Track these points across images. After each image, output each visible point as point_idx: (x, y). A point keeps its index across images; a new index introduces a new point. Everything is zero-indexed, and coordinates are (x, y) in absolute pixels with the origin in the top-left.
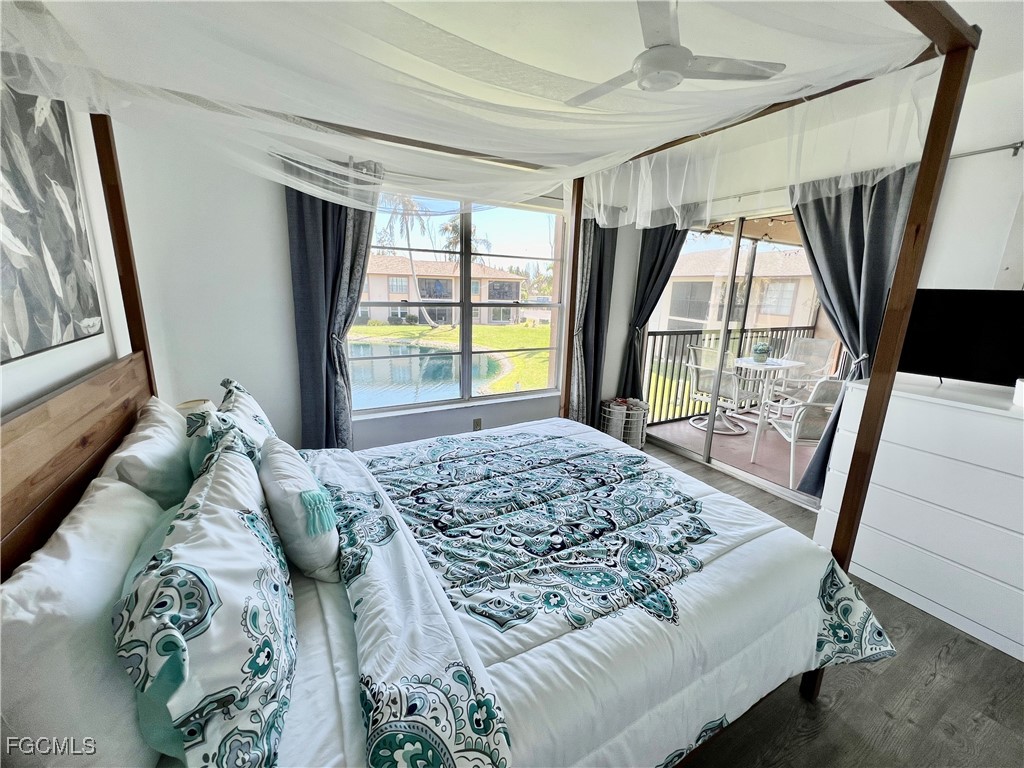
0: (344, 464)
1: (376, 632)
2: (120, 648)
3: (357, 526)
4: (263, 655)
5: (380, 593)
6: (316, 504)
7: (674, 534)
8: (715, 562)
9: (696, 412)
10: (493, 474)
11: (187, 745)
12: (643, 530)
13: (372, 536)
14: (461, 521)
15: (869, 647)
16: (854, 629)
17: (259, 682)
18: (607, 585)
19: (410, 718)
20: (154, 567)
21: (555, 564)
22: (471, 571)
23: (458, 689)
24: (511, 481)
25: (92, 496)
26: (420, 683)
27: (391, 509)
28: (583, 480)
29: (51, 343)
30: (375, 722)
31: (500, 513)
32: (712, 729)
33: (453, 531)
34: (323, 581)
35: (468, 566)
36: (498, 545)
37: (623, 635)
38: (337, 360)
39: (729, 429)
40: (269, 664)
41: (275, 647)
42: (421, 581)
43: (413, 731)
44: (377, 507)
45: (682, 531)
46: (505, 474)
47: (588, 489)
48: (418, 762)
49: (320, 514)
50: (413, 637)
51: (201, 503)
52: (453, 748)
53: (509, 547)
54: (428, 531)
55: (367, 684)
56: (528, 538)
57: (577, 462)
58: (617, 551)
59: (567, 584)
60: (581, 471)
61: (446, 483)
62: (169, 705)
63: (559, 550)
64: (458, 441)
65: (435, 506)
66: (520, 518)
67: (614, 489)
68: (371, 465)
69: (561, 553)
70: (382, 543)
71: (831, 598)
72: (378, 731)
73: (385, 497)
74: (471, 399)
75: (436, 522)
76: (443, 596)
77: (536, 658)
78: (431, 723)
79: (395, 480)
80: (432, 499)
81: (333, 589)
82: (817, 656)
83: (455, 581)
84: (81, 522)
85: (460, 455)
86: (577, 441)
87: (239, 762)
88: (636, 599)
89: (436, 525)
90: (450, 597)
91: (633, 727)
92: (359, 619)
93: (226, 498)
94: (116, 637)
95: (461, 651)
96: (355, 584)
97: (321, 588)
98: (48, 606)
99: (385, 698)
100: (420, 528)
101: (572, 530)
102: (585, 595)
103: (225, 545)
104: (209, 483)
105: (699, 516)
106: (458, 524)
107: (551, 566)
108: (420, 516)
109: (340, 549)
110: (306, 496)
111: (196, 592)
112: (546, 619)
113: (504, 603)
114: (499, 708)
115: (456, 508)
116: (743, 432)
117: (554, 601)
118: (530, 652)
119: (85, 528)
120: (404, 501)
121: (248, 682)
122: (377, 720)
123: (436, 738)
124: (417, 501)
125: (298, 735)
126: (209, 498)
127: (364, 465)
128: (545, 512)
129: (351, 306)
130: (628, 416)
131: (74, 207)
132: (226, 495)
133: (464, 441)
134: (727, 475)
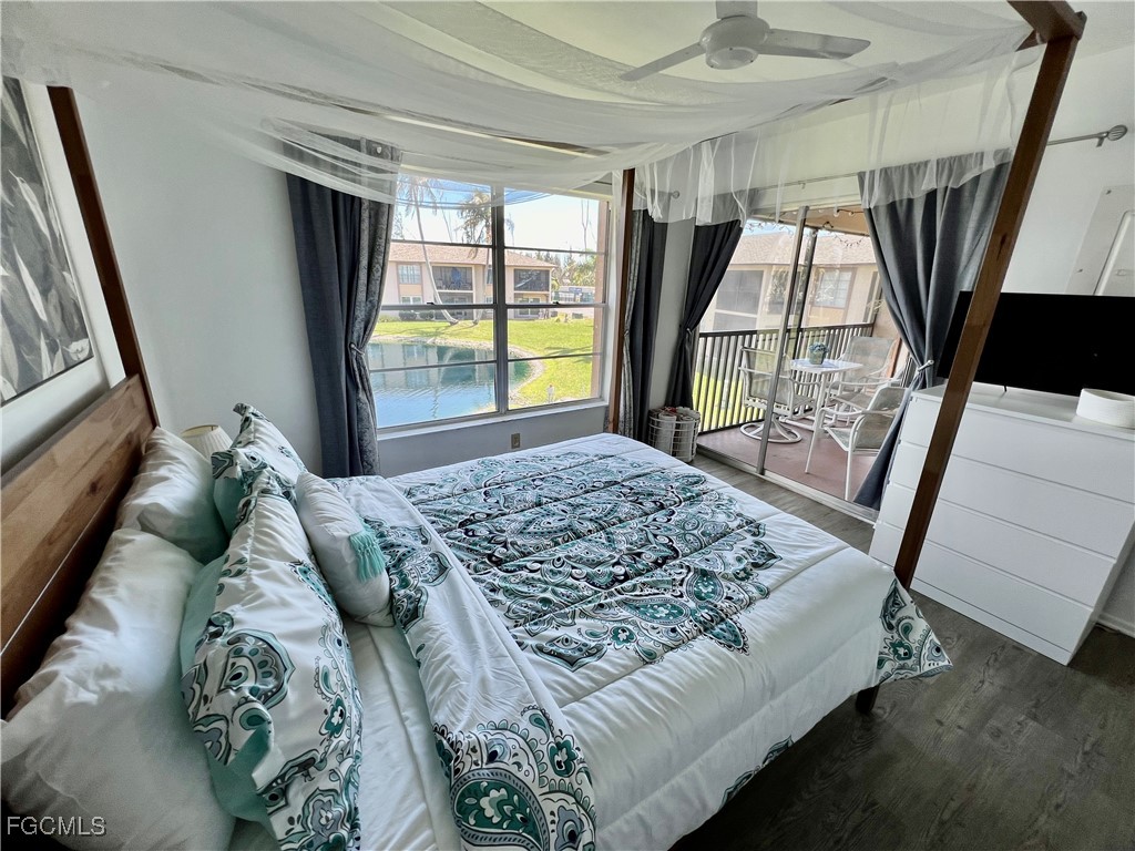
0: (382, 495)
1: (445, 679)
2: (196, 723)
3: (407, 566)
4: (337, 714)
5: (443, 638)
6: (365, 547)
7: (739, 560)
8: (783, 587)
9: (748, 419)
10: (544, 500)
11: (271, 810)
12: (707, 557)
13: (425, 576)
14: (516, 553)
15: (927, 663)
16: (914, 646)
17: (336, 741)
18: (675, 616)
19: (492, 765)
20: (217, 635)
21: (620, 597)
22: (533, 608)
23: (536, 733)
24: (564, 508)
25: (118, 552)
26: (497, 729)
27: (440, 543)
28: (641, 503)
29: (42, 376)
30: (457, 771)
31: (557, 544)
32: (778, 750)
33: (509, 565)
34: (376, 626)
35: (529, 603)
36: (558, 579)
37: (694, 667)
38: (357, 373)
39: (781, 437)
40: (343, 722)
41: (346, 705)
42: (483, 623)
43: (496, 777)
44: (425, 542)
45: (747, 556)
46: (557, 500)
47: (647, 514)
48: (505, 807)
49: (370, 557)
50: (483, 682)
51: (247, 556)
52: (537, 791)
53: (570, 581)
54: (482, 566)
55: (442, 733)
56: (590, 570)
57: (632, 483)
58: (683, 580)
59: (635, 618)
60: (638, 493)
61: (495, 512)
62: (254, 775)
63: (622, 582)
64: (502, 464)
65: (486, 539)
66: (578, 548)
67: (673, 513)
68: (409, 494)
69: (625, 585)
70: (436, 582)
71: (893, 617)
72: (462, 780)
73: (431, 530)
74: (509, 412)
75: (490, 557)
76: (508, 636)
77: (609, 696)
78: (514, 769)
79: (439, 511)
80: (482, 531)
81: (391, 634)
82: (877, 674)
83: (517, 620)
84: (116, 585)
85: (506, 479)
86: (630, 460)
87: (323, 821)
88: (706, 630)
89: (490, 560)
90: (515, 637)
91: (705, 756)
92: (423, 667)
93: (274, 550)
94: (190, 711)
95: (534, 693)
96: (413, 629)
97: (376, 634)
98: (109, 684)
99: (464, 747)
100: (473, 563)
101: (634, 559)
102: (654, 628)
103: (284, 604)
104: (252, 533)
105: (763, 539)
106: (514, 558)
107: (616, 599)
108: (472, 550)
109: (392, 591)
110: (355, 539)
111: (268, 659)
112: (616, 655)
113: (571, 642)
114: (578, 749)
115: (509, 540)
116: (797, 440)
117: (623, 636)
118: (604, 690)
119: (122, 591)
120: (452, 534)
121: (326, 743)
122: (458, 769)
123: (520, 783)
124: (466, 534)
125: (376, 788)
126: (255, 551)
127: (401, 494)
128: (604, 541)
129: (371, 310)
130: (678, 426)
131: (45, 208)
132: (272, 546)
133: (507, 462)
134: (781, 487)
